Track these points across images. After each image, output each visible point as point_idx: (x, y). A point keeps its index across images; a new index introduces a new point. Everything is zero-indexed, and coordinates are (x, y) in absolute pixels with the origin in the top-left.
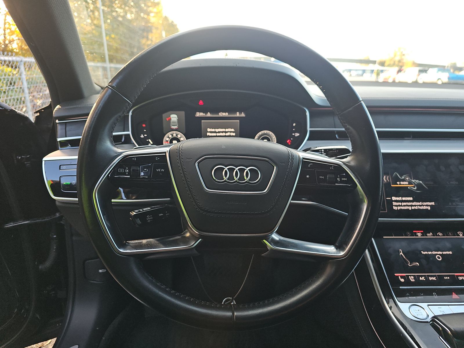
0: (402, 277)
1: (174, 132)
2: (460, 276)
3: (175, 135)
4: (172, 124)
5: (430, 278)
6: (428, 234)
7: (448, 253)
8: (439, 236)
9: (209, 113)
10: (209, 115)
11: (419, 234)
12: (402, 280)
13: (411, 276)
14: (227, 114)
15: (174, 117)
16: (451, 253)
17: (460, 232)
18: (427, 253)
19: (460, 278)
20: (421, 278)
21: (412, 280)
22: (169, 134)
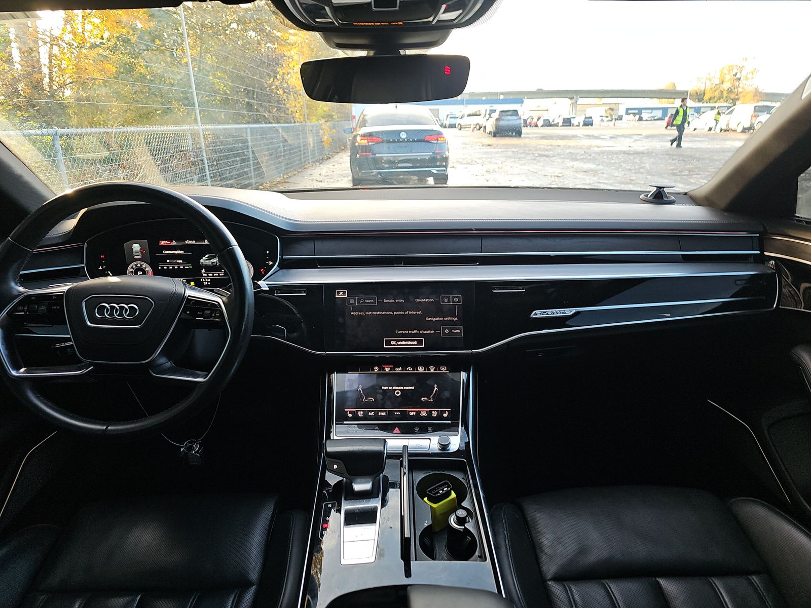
0: (351, 412)
1: (138, 262)
2: (412, 411)
3: (139, 265)
4: (135, 254)
5: (380, 414)
6: (397, 369)
7: (410, 388)
8: (408, 370)
9: (174, 241)
10: (174, 243)
11: (387, 369)
12: (350, 415)
13: (360, 411)
14: (194, 242)
15: (136, 247)
16: (413, 388)
17: (432, 367)
18: (387, 388)
19: (411, 414)
20: (370, 414)
21: (360, 415)
22: (133, 264)
